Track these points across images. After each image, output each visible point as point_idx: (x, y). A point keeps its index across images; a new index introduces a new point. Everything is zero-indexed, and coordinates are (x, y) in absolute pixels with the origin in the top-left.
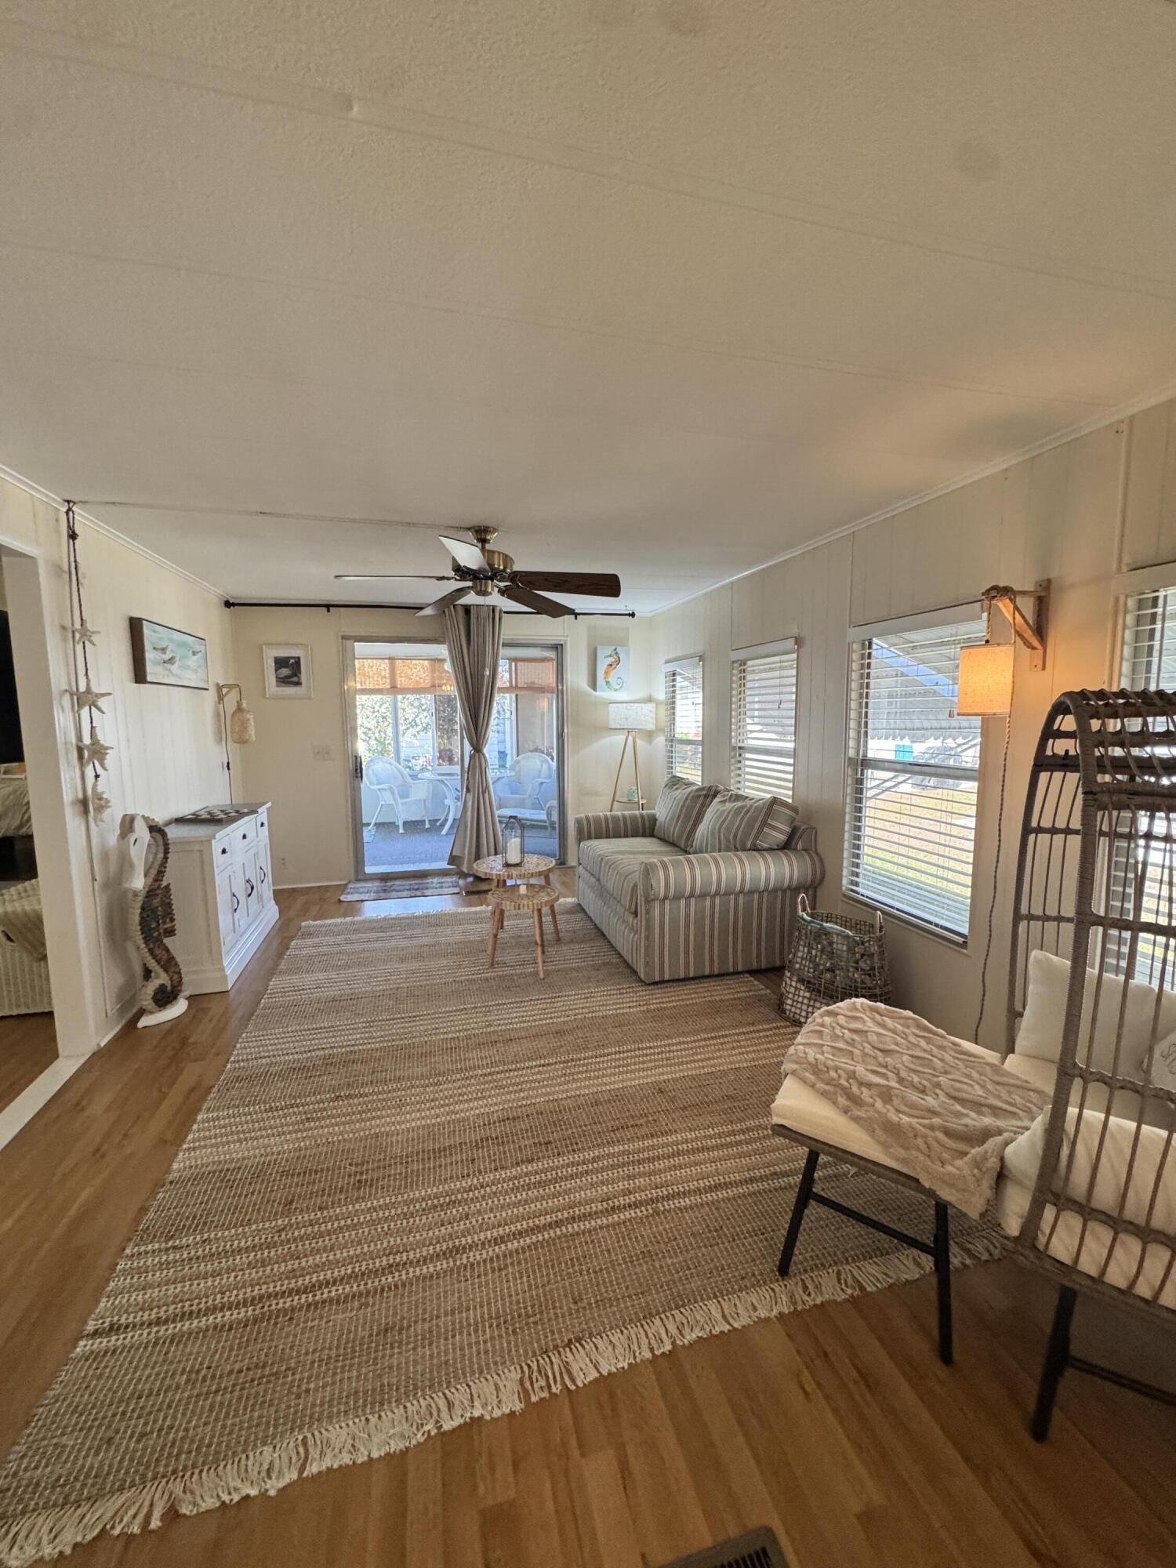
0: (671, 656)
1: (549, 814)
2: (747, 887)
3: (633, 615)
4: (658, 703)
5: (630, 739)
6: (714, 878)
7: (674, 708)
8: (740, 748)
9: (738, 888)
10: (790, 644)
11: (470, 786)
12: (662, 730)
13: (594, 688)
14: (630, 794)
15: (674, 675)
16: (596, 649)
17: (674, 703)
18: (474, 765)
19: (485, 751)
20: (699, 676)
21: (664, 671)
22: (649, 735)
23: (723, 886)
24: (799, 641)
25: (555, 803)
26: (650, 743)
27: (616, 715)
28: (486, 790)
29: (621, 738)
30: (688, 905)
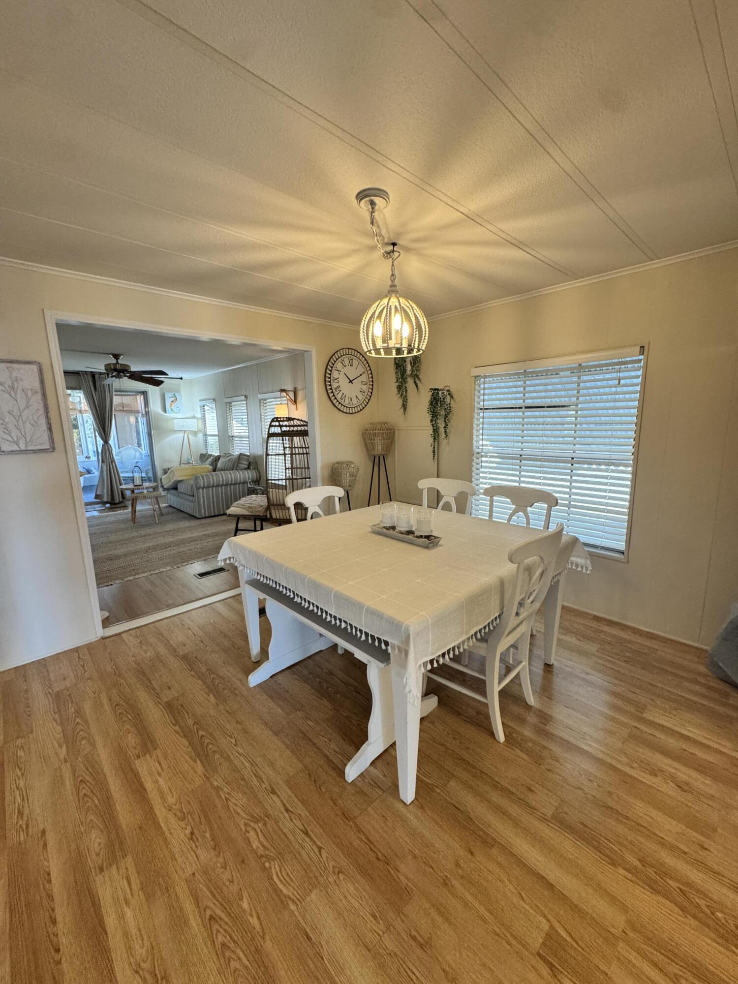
0: (202, 398)
1: (147, 473)
2: (233, 482)
3: (181, 378)
4: (198, 419)
5: (186, 435)
6: (221, 479)
7: (205, 421)
8: (233, 436)
9: (230, 482)
10: (243, 398)
11: (104, 460)
12: (201, 431)
13: (165, 411)
14: (188, 460)
15: (204, 406)
16: (164, 394)
17: (205, 419)
18: (105, 450)
19: (110, 442)
20: (214, 407)
21: (199, 404)
22: (195, 433)
23: (225, 482)
24: (246, 397)
25: (150, 467)
26: (196, 436)
27: (177, 424)
28: (113, 461)
29: (181, 435)
30: (212, 490)
